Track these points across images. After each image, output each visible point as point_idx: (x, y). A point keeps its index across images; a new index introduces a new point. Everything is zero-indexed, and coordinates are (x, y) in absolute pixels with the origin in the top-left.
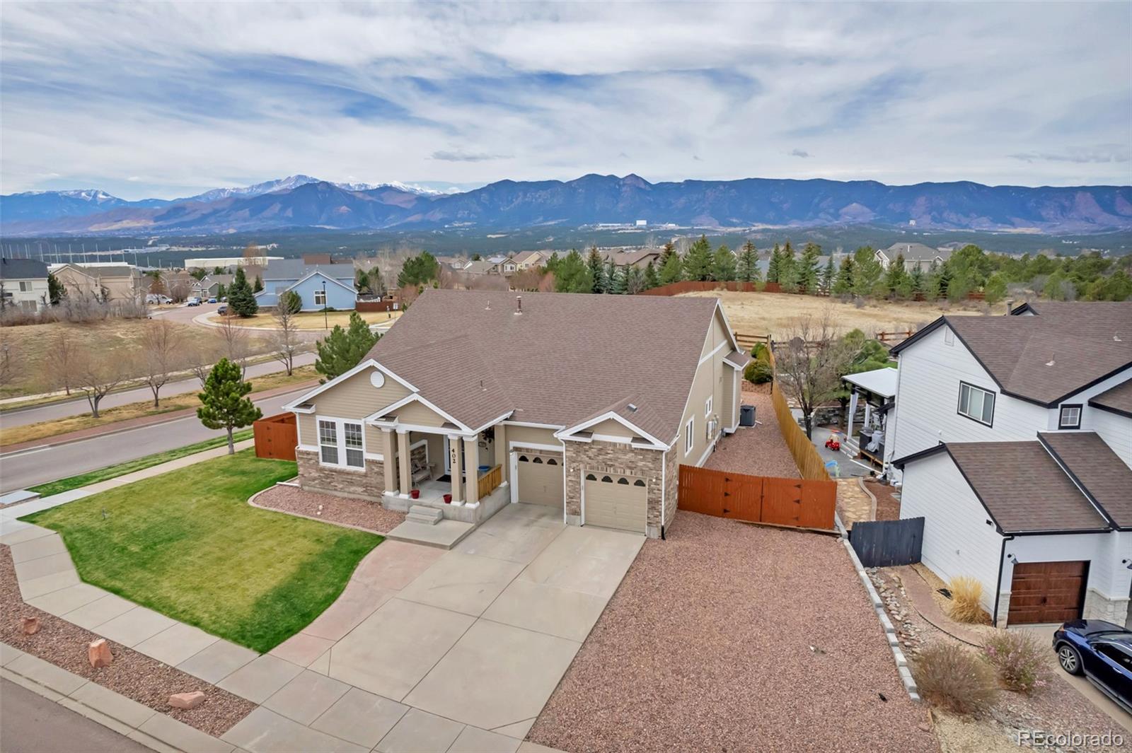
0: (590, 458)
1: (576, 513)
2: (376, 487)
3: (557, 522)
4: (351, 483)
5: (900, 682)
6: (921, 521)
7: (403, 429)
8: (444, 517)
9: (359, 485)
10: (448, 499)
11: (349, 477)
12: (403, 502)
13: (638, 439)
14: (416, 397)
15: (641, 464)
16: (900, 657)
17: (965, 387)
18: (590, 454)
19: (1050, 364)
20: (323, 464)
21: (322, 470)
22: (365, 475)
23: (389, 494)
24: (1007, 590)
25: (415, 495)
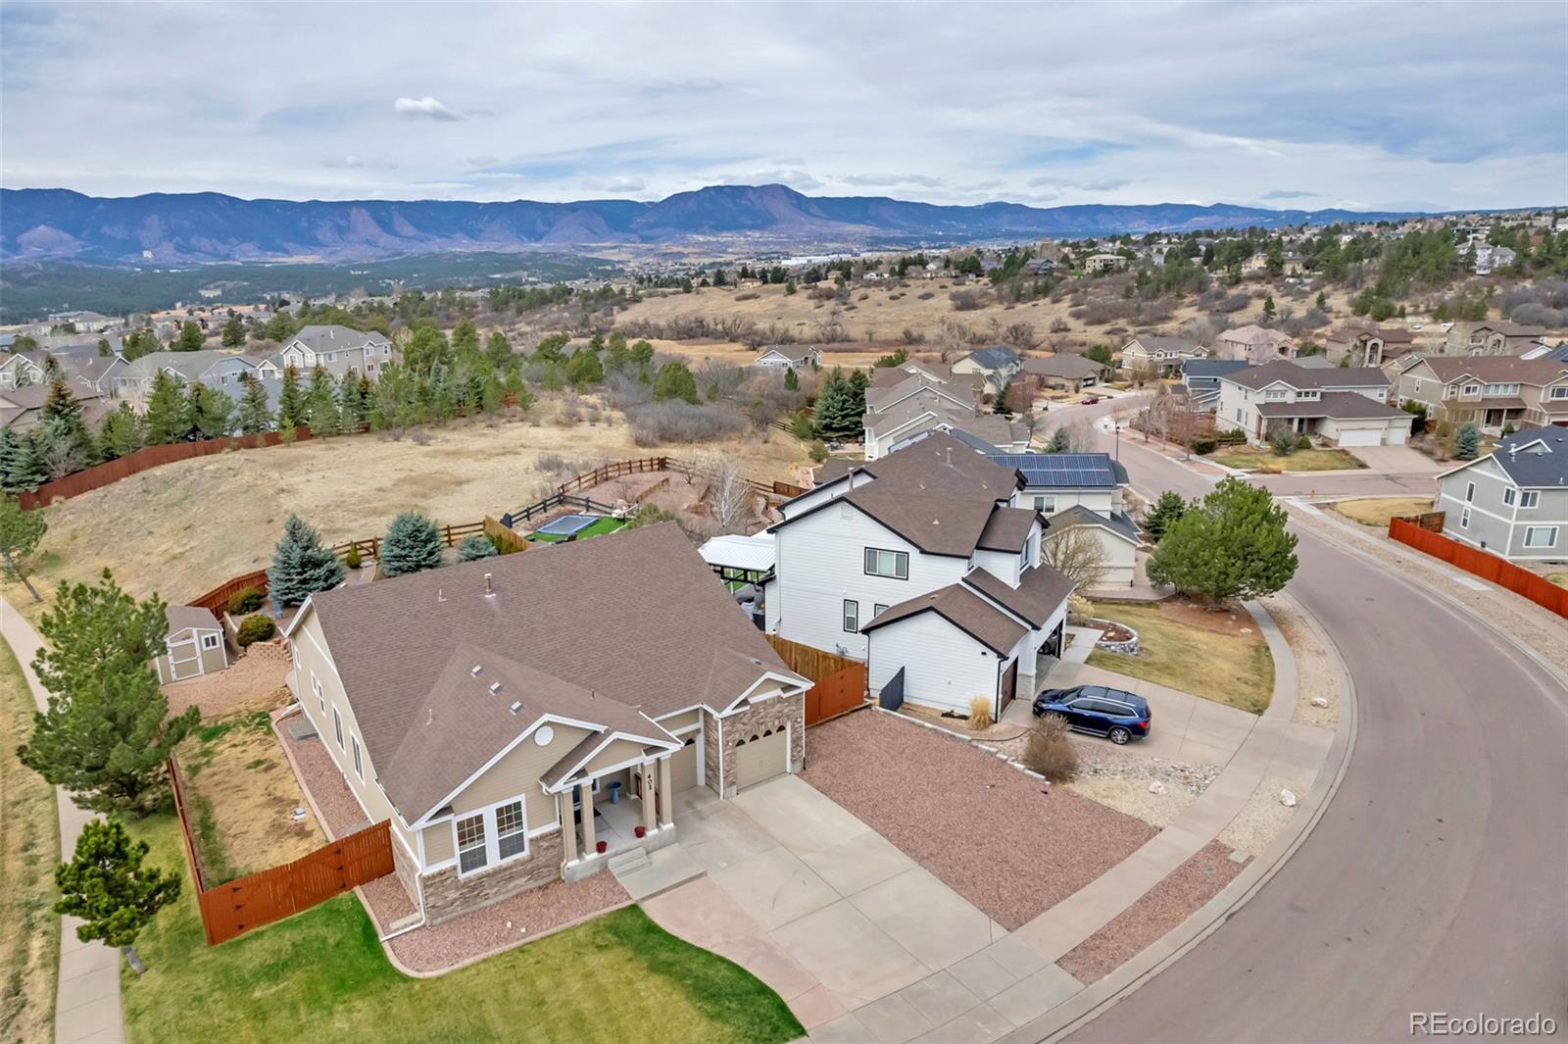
0: (744, 724)
1: (732, 784)
2: (545, 867)
3: (716, 802)
4: (512, 878)
6: (902, 672)
7: (587, 780)
9: (521, 876)
10: (641, 832)
11: (508, 872)
14: (616, 735)
15: (786, 710)
16: (1018, 765)
17: (871, 553)
18: (745, 720)
19: (936, 522)
20: (462, 876)
21: (464, 884)
23: (572, 863)
25: (601, 847)
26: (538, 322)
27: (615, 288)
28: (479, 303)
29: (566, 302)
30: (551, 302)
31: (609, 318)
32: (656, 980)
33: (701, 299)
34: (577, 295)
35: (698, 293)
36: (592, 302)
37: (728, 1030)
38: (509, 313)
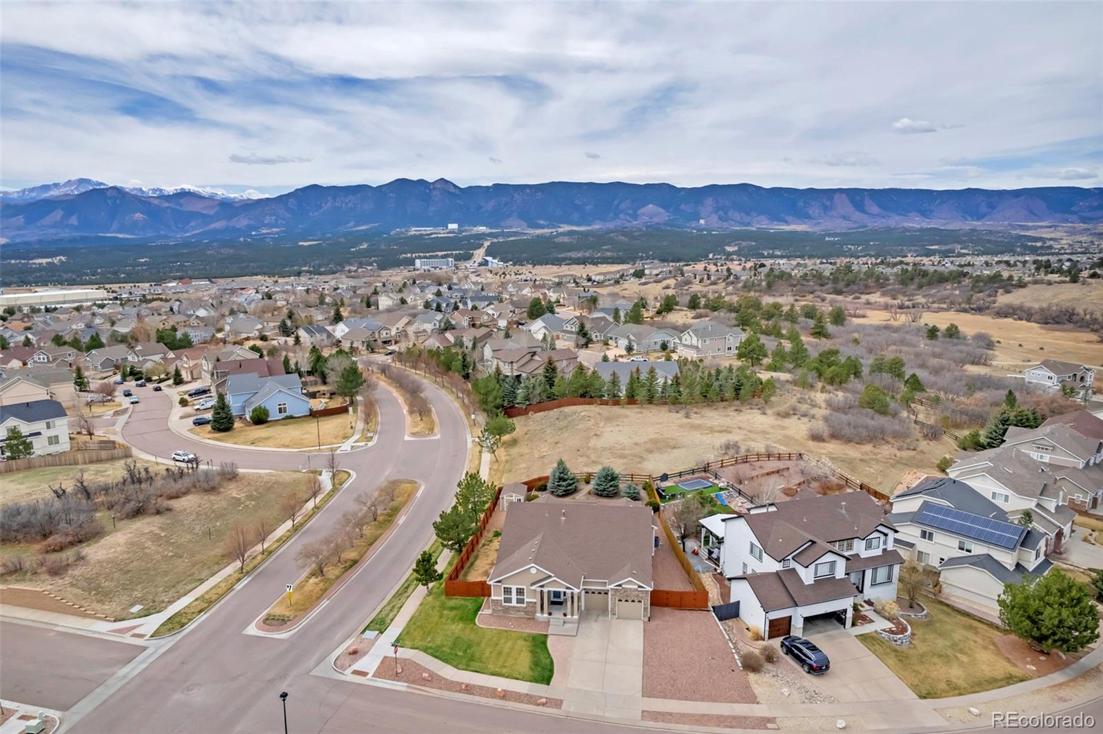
0: (622, 594)
1: (614, 614)
3: (606, 618)
4: (519, 611)
5: (737, 665)
6: (739, 602)
7: (545, 590)
8: (564, 622)
9: (522, 612)
10: (565, 615)
11: (518, 609)
12: (546, 618)
13: (640, 587)
14: (555, 578)
15: (641, 596)
16: (736, 657)
17: (751, 543)
20: (504, 604)
21: (504, 607)
22: (526, 608)
23: (538, 615)
24: (767, 628)
25: (551, 614)
26: (932, 296)
27: (1005, 275)
28: (891, 277)
29: (959, 282)
30: (947, 281)
31: (992, 298)
32: (529, 654)
33: (1086, 289)
34: (971, 277)
35: (1084, 284)
36: (982, 284)
37: (531, 673)
38: (913, 287)
